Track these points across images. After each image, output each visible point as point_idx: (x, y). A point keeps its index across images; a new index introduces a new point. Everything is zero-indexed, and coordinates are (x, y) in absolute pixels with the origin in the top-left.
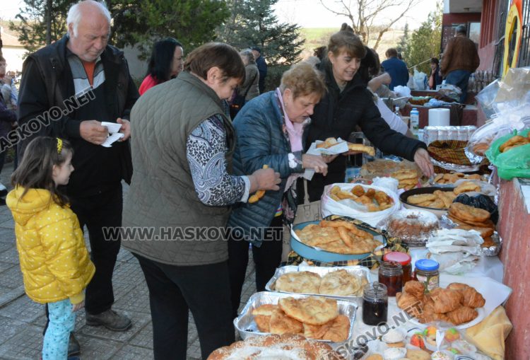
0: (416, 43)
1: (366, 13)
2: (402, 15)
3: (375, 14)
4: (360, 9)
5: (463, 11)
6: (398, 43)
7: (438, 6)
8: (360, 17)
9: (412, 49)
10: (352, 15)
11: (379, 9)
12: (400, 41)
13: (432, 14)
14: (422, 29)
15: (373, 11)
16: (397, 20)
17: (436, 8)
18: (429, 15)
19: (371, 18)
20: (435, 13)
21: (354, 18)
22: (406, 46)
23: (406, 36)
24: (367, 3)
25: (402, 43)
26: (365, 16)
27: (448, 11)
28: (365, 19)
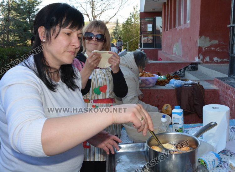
0: (124, 29)
1: (96, 13)
2: (115, 14)
3: (101, 14)
4: (92, 11)
5: (152, 10)
6: (114, 30)
7: (134, 9)
8: (93, 16)
9: (123, 32)
10: (88, 14)
11: (103, 11)
12: (114, 28)
13: (132, 14)
14: (127, 21)
15: (100, 12)
16: (113, 17)
17: (133, 10)
18: (130, 14)
19: (99, 16)
20: (133, 13)
21: (89, 16)
22: (118, 31)
23: (117, 25)
24: (96, 8)
25: (116, 30)
26: (95, 15)
27: (143, 11)
28: (96, 16)
